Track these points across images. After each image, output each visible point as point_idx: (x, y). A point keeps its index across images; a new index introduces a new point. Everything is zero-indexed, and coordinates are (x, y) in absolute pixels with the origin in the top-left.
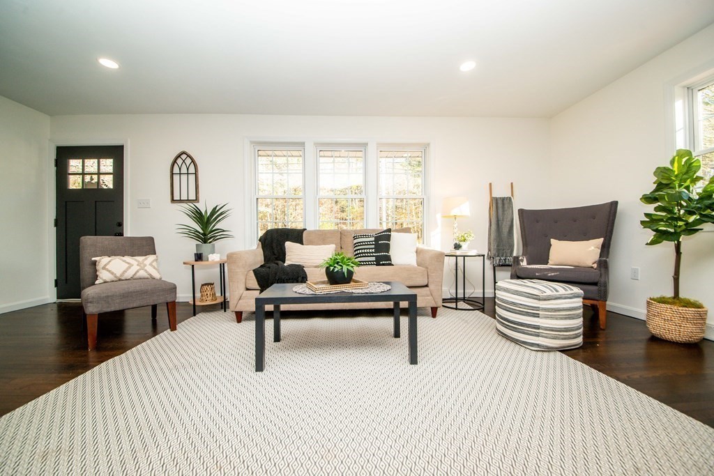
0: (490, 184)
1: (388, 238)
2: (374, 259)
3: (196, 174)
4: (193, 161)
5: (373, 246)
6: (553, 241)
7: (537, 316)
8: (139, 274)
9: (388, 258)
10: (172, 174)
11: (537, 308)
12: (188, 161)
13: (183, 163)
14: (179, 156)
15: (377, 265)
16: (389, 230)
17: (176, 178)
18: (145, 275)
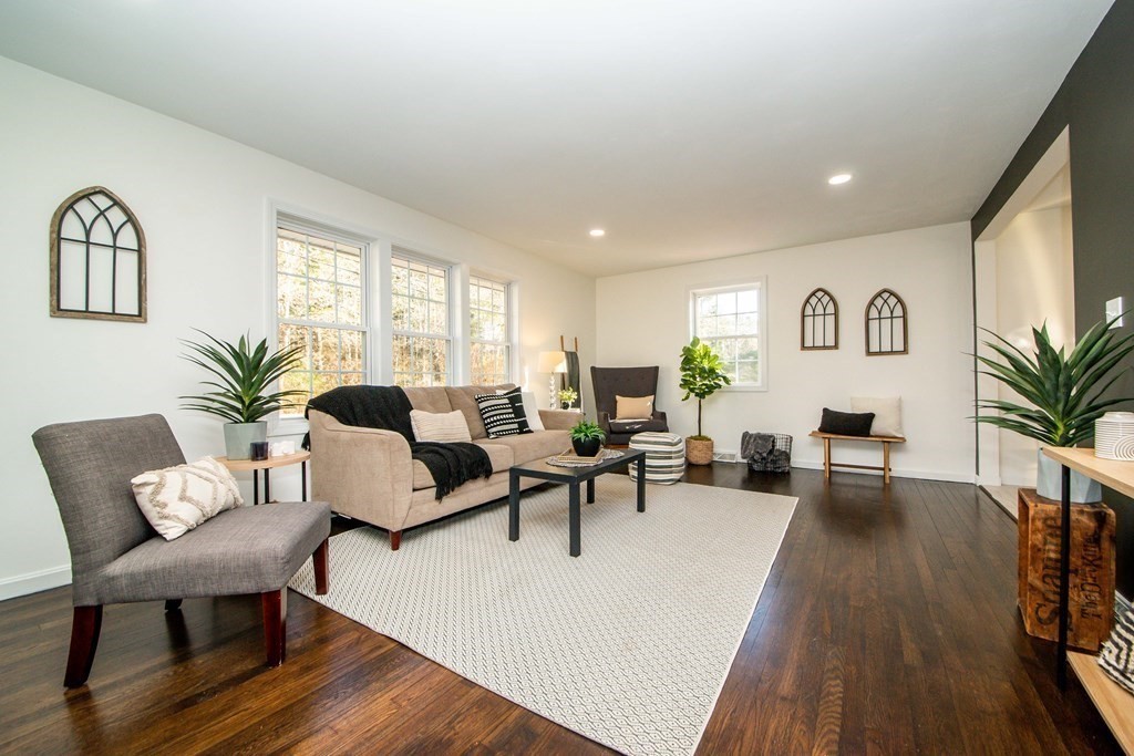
0: (562, 337)
1: (521, 396)
2: (516, 426)
4: (132, 219)
5: (511, 410)
6: (617, 397)
7: (670, 458)
11: (670, 452)
12: (116, 216)
13: (100, 218)
15: (519, 433)
16: (519, 389)
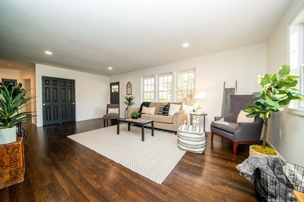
0: (225, 82)
1: (169, 106)
2: (162, 113)
3: (131, 87)
4: (131, 84)
5: (163, 109)
6: (242, 111)
8: (114, 113)
9: (168, 113)
10: (127, 88)
12: (130, 84)
13: (129, 85)
14: (128, 83)
16: (169, 104)
17: (128, 88)
18: (116, 113)
